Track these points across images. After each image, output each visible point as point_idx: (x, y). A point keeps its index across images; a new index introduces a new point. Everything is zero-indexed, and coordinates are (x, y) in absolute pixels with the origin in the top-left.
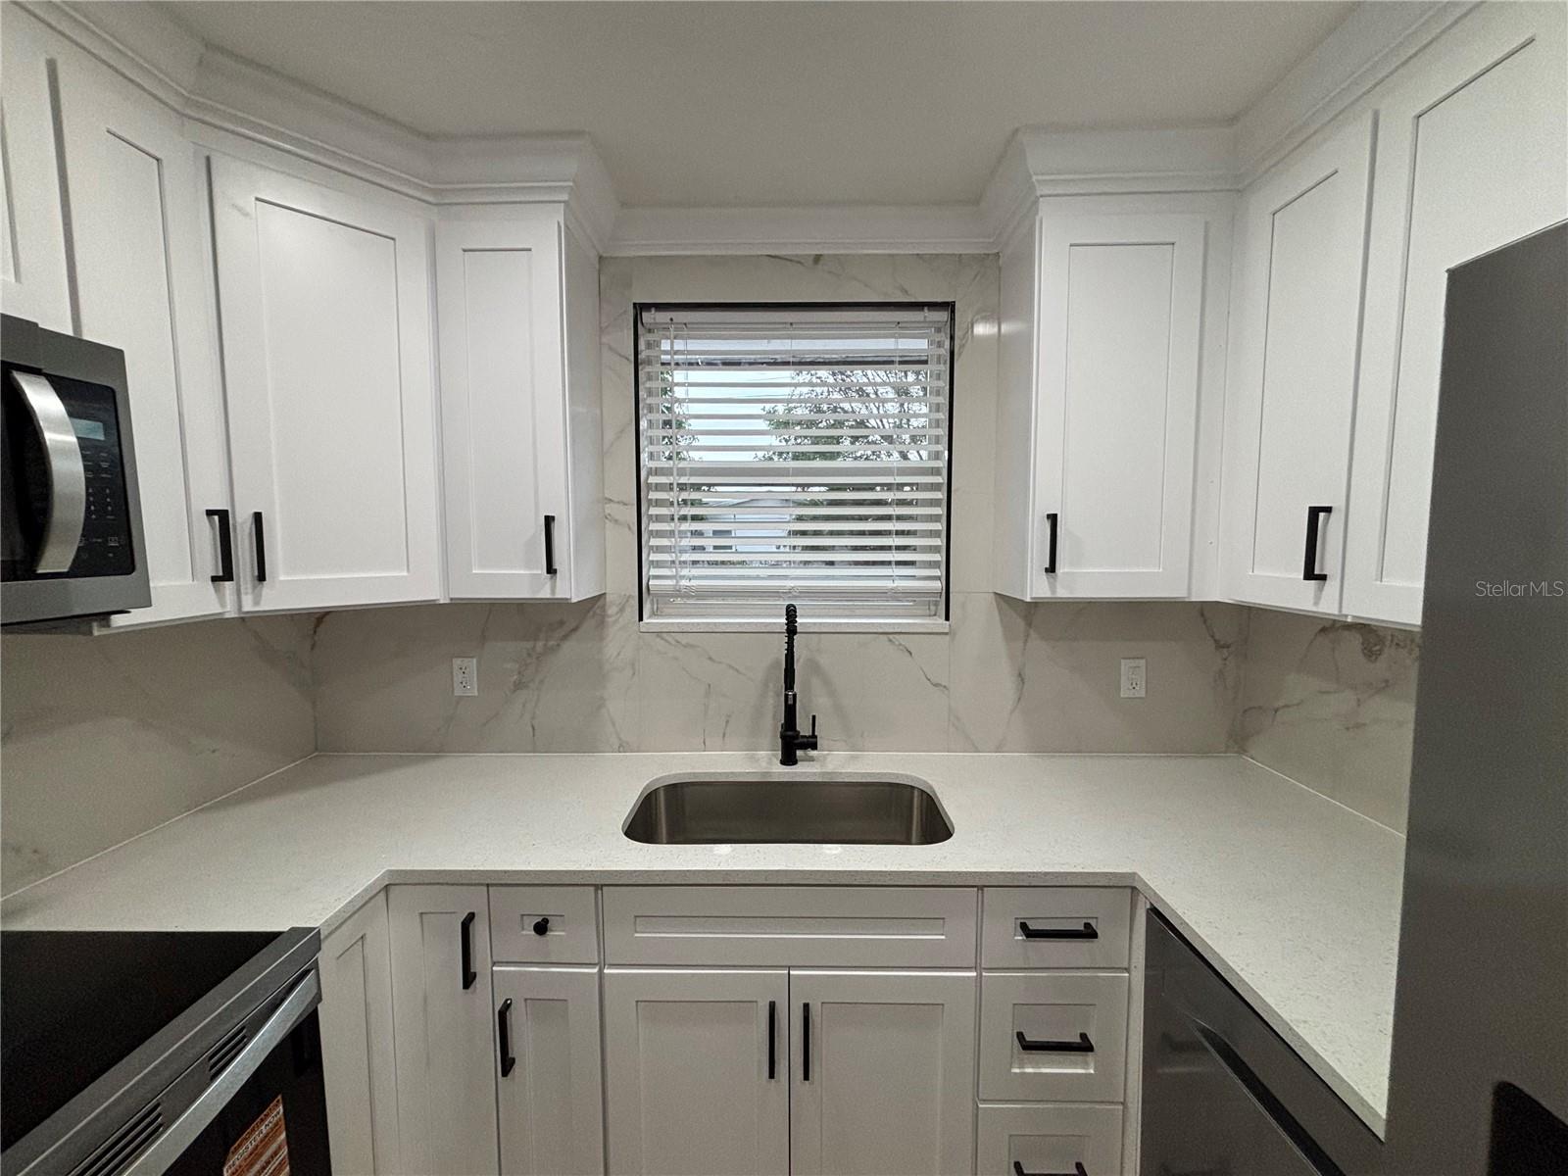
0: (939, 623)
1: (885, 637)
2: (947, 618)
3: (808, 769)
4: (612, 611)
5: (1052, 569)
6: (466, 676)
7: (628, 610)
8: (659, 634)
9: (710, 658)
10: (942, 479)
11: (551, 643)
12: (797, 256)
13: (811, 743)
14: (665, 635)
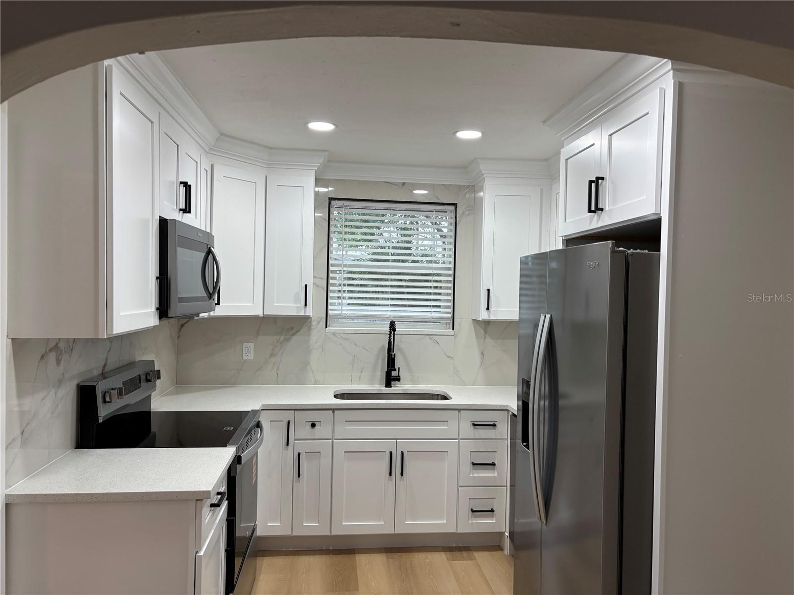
0: (451, 331)
1: (427, 336)
2: (453, 329)
3: (397, 388)
4: (314, 323)
5: (488, 309)
6: (249, 351)
7: (321, 323)
8: (334, 333)
9: (355, 345)
10: (451, 272)
11: (287, 337)
12: (397, 182)
13: (398, 379)
14: (337, 335)
